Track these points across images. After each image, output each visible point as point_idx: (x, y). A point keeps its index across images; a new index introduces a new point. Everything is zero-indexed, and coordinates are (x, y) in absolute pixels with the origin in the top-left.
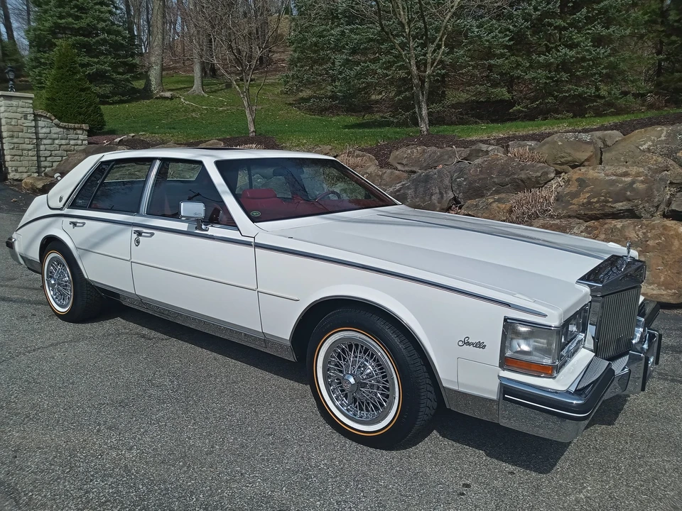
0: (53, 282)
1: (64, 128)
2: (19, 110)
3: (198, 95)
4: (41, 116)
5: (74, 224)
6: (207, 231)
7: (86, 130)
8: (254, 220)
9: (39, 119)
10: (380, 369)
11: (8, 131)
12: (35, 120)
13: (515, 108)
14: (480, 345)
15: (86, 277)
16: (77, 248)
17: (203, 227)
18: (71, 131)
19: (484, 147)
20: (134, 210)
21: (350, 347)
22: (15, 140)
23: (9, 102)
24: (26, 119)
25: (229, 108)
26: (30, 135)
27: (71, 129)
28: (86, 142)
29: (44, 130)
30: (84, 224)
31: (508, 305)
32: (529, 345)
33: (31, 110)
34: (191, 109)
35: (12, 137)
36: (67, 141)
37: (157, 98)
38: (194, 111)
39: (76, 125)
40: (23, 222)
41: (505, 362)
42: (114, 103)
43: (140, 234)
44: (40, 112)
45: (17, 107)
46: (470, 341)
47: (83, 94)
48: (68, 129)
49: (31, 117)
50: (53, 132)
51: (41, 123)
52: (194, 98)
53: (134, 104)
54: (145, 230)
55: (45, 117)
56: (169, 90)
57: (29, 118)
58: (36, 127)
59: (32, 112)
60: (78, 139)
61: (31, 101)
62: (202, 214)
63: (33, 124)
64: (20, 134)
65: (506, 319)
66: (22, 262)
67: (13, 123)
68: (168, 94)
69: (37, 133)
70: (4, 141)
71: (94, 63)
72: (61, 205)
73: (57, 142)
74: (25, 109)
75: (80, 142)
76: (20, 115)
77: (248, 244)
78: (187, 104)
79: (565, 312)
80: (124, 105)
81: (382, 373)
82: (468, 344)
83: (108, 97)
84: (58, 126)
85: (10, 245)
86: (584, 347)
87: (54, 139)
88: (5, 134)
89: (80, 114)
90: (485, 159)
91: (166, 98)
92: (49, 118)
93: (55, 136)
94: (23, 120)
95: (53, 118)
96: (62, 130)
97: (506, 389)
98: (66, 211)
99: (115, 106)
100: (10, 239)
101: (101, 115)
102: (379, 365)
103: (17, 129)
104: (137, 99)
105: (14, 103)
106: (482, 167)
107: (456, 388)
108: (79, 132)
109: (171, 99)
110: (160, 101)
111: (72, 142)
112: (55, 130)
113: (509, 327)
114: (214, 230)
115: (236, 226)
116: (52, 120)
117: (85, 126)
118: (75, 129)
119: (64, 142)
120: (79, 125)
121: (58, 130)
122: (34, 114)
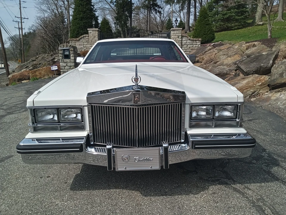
1: (192, 40)
2: (177, 35)
4: (184, 36)
7: (200, 41)
12: (182, 38)
18: (195, 41)
23: (174, 32)
24: (178, 38)
28: (200, 46)
29: (185, 42)
36: (193, 46)
37: (256, 25)
39: (197, 39)
42: (235, 29)
47: (207, 26)
48: (193, 41)
50: (187, 42)
51: (184, 39)
53: (243, 29)
58: (182, 40)
59: (181, 35)
60: (197, 45)
61: (181, 31)
68: (261, 23)
69: (182, 43)
71: (229, 13)
73: (188, 46)
74: (179, 34)
75: (197, 46)
80: (238, 30)
83: (233, 27)
84: (190, 40)
87: (188, 45)
91: (260, 25)
93: (188, 44)
94: (177, 39)
96: (191, 41)
99: (234, 31)
101: (214, 36)
105: (175, 32)
108: (197, 41)
109: (263, 25)
111: (194, 46)
112: (189, 41)
116: (188, 38)
117: (200, 39)
118: (196, 40)
119: (191, 46)
120: (198, 39)
121: (190, 41)
122: (181, 36)
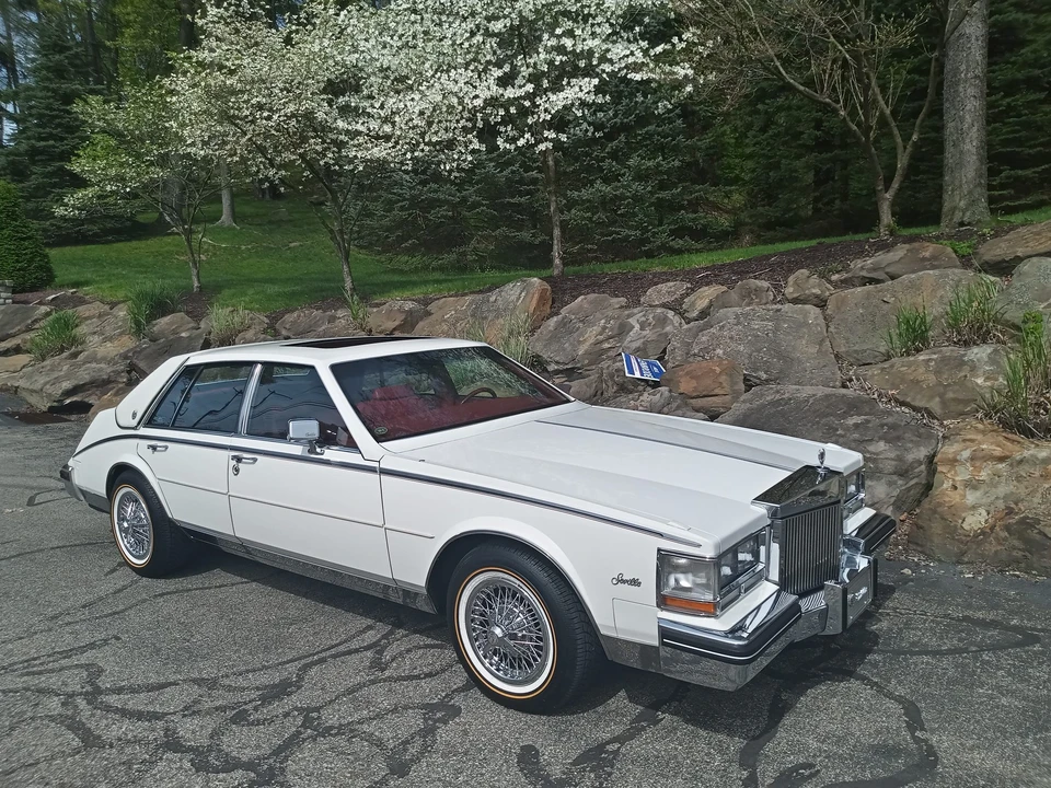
0: (126, 525)
5: (154, 448)
6: (323, 454)
8: (379, 439)
10: (532, 616)
14: (635, 582)
15: (170, 516)
16: (158, 479)
17: (318, 450)
20: (232, 430)
21: (496, 591)
30: (167, 448)
31: (661, 535)
32: (688, 580)
40: (82, 445)
41: (663, 602)
43: (239, 460)
46: (624, 578)
54: (245, 455)
62: (317, 435)
65: (659, 550)
66: (82, 498)
72: (134, 422)
77: (372, 470)
79: (724, 541)
81: (534, 620)
82: (623, 582)
85: (66, 475)
86: (767, 579)
97: (664, 633)
98: (142, 430)
100: (66, 467)
102: (531, 611)
107: (614, 635)
113: (665, 561)
114: (331, 454)
115: (357, 448)
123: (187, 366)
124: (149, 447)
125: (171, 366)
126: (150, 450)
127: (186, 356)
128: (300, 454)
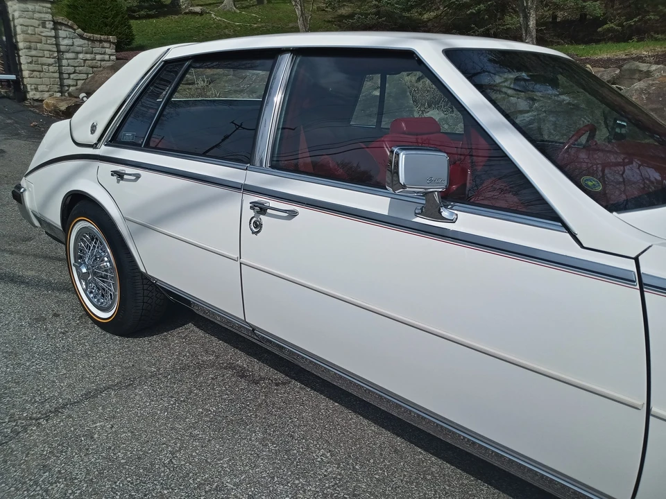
0: (84, 270)
1: (88, 39)
2: (37, 15)
3: (229, 11)
4: (61, 24)
5: (120, 176)
6: (453, 221)
7: (113, 43)
9: (59, 27)
11: (25, 41)
12: (55, 29)
13: (605, 26)
15: (142, 269)
16: (125, 219)
17: (445, 212)
18: (97, 44)
19: (644, 67)
20: (244, 158)
22: (33, 53)
23: (25, 6)
24: (44, 27)
25: (263, 24)
26: (50, 47)
27: (96, 41)
28: (114, 57)
29: (66, 42)
30: (138, 177)
33: (49, 17)
34: (224, 25)
35: (29, 48)
36: (93, 56)
37: (186, 13)
38: (226, 27)
39: (103, 37)
40: (35, 162)
42: (140, 18)
43: (261, 209)
44: (60, 19)
45: (34, 12)
48: (93, 41)
49: (50, 25)
50: (76, 43)
51: (62, 33)
52: (226, 13)
53: (162, 19)
54: (273, 203)
55: (66, 25)
56: (198, 5)
57: (47, 26)
58: (56, 37)
59: (51, 19)
60: (104, 54)
61: (50, 6)
63: (53, 33)
64: (39, 45)
67: (29, 32)
68: (198, 9)
69: (57, 45)
70: (21, 53)
72: (93, 139)
73: (81, 56)
74: (43, 15)
75: (107, 57)
76: (37, 22)
78: (219, 20)
80: (151, 20)
83: (134, 12)
84: (81, 37)
85: (18, 197)
87: (78, 53)
88: (21, 45)
89: (106, 25)
90: (651, 82)
91: (196, 13)
92: (71, 27)
93: (79, 49)
94: (41, 29)
95: (75, 27)
96: (86, 42)
98: (103, 150)
99: (141, 21)
100: (19, 187)
101: (130, 27)
103: (34, 38)
104: (165, 14)
105: (30, 6)
106: (649, 93)
108: (106, 45)
109: (201, 14)
110: (189, 16)
111: (98, 57)
112: (79, 41)
116: (75, 30)
117: (111, 38)
118: (101, 41)
119: (88, 56)
120: (106, 37)
121: (81, 42)
122: (53, 21)
123: (167, 62)
124: (114, 173)
125: (142, 64)
126: (115, 178)
127: (164, 48)
128: (386, 213)
